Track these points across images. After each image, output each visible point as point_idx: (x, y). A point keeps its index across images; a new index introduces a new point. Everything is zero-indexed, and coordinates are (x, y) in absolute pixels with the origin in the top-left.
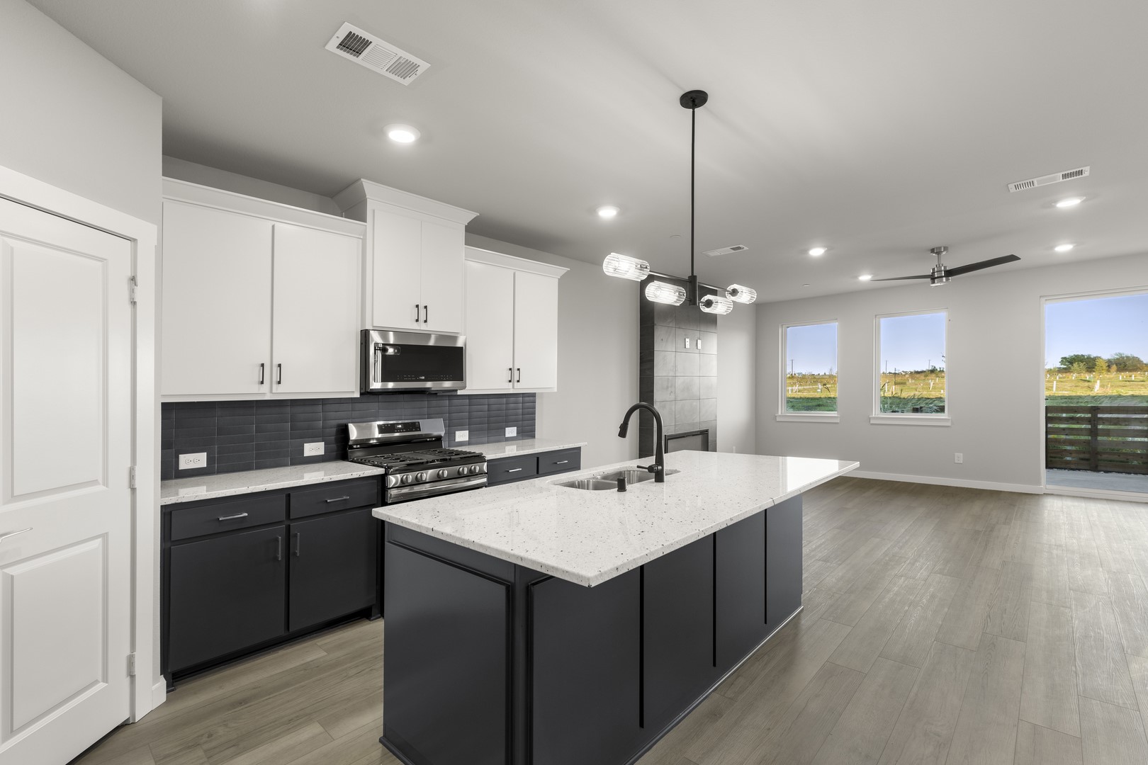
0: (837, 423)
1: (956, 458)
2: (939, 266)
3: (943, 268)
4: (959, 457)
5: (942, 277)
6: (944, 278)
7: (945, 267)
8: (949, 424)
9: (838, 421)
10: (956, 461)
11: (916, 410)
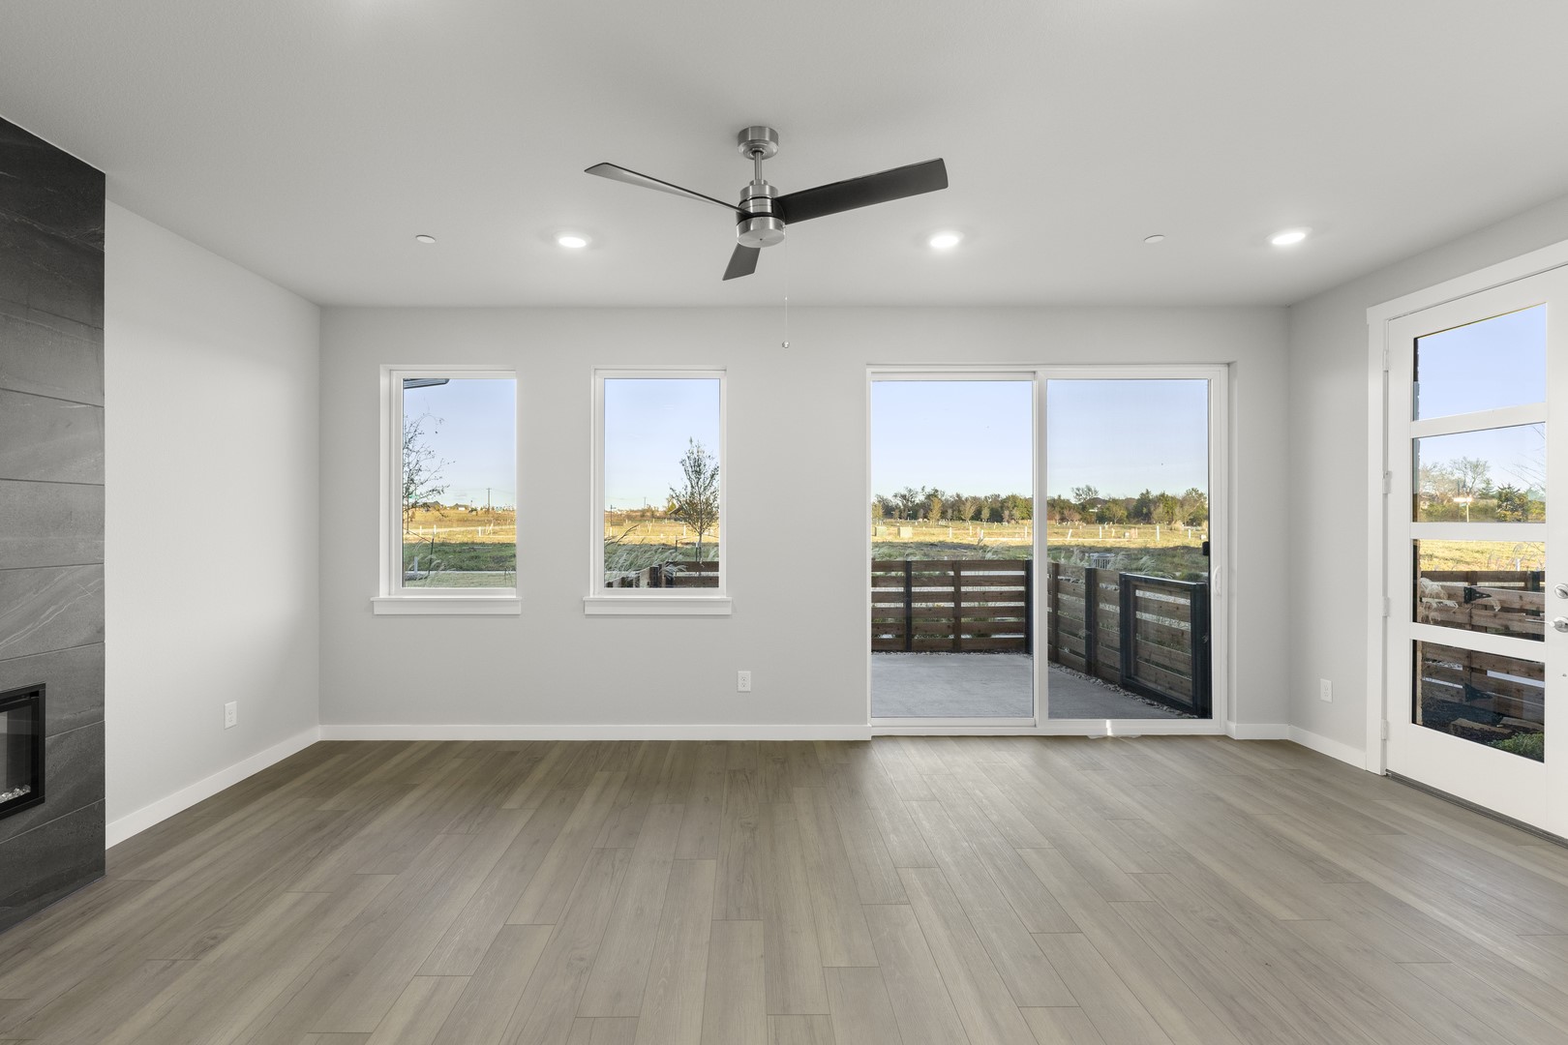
0: (516, 616)
1: (740, 682)
2: (758, 182)
3: (767, 192)
4: (745, 679)
5: (764, 214)
6: (771, 218)
7: (772, 189)
8: (727, 611)
9: (517, 610)
10: (741, 688)
11: (656, 580)
